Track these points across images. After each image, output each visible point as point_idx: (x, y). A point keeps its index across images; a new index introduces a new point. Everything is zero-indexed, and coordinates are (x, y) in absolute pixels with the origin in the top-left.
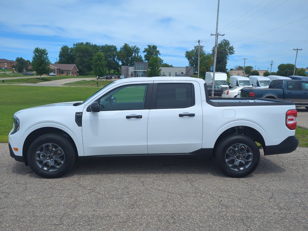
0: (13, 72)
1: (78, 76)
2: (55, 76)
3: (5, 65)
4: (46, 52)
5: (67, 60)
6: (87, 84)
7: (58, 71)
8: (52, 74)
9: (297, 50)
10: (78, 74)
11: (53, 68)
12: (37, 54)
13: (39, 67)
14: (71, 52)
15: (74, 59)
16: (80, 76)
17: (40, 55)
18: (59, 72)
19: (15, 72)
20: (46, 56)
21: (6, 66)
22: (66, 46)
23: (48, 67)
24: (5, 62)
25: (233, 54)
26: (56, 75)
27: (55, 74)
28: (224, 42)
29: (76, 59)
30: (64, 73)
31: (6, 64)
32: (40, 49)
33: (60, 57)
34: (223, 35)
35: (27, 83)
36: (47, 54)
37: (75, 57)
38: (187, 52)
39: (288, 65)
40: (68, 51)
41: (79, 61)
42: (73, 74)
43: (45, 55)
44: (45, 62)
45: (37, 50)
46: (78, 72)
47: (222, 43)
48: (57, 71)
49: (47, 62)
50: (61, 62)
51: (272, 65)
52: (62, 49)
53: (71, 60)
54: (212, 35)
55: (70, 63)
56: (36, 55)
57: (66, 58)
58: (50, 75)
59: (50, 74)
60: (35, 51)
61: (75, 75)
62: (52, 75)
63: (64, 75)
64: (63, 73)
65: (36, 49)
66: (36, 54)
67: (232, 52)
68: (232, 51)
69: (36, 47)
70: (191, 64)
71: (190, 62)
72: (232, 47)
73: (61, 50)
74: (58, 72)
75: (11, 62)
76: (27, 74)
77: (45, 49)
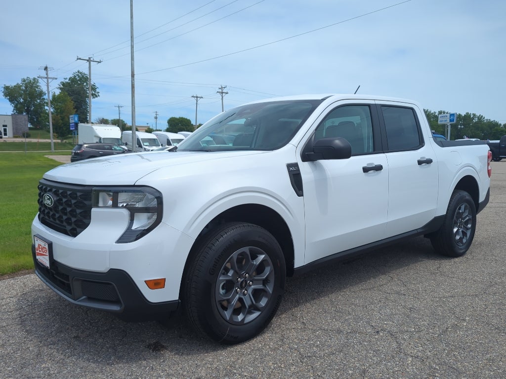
9: (197, 97)
25: (97, 97)
28: (79, 76)
34: (99, 62)
38: (6, 88)
39: (181, 120)
47: (75, 76)
51: (156, 118)
54: (80, 59)
67: (95, 94)
68: (95, 92)
70: (19, 110)
71: (16, 107)
72: (94, 86)
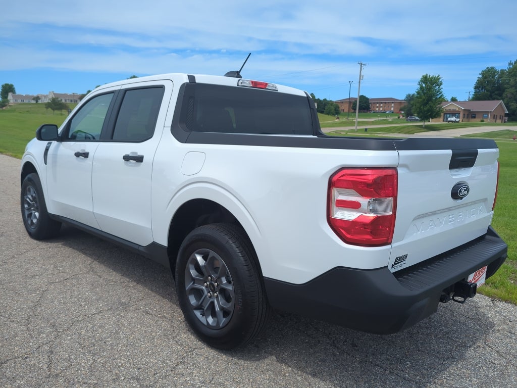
0: (399, 118)
1: (505, 122)
2: (458, 122)
3: (392, 107)
4: (440, 80)
5: (489, 93)
6: (507, 136)
7: (466, 113)
8: (452, 120)
10: (507, 118)
11: (457, 109)
12: (424, 85)
13: (424, 107)
14: (499, 77)
15: (504, 91)
16: (508, 123)
17: (430, 86)
18: (468, 115)
19: (401, 117)
20: (439, 88)
21: (392, 109)
22: (492, 68)
23: (439, 106)
24: (393, 103)
26: (461, 121)
27: (457, 120)
29: (508, 90)
30: (477, 116)
31: (393, 105)
32: (430, 76)
33: (476, 88)
35: (399, 133)
36: (441, 84)
37: (506, 86)
40: (493, 77)
41: (512, 94)
42: (494, 118)
43: (438, 85)
44: (436, 99)
45: (425, 79)
46: (506, 115)
48: (464, 114)
49: (440, 97)
50: (477, 97)
52: (483, 74)
53: (496, 92)
55: (494, 99)
56: (422, 88)
57: (488, 90)
58: (449, 122)
59: (449, 119)
60: (421, 81)
61: (499, 121)
62: (452, 122)
63: (477, 120)
64: (474, 117)
65: (423, 76)
66: (422, 86)
69: (424, 74)
73: (481, 76)
74: (466, 115)
75: (400, 103)
76: (413, 120)
77: (438, 76)
